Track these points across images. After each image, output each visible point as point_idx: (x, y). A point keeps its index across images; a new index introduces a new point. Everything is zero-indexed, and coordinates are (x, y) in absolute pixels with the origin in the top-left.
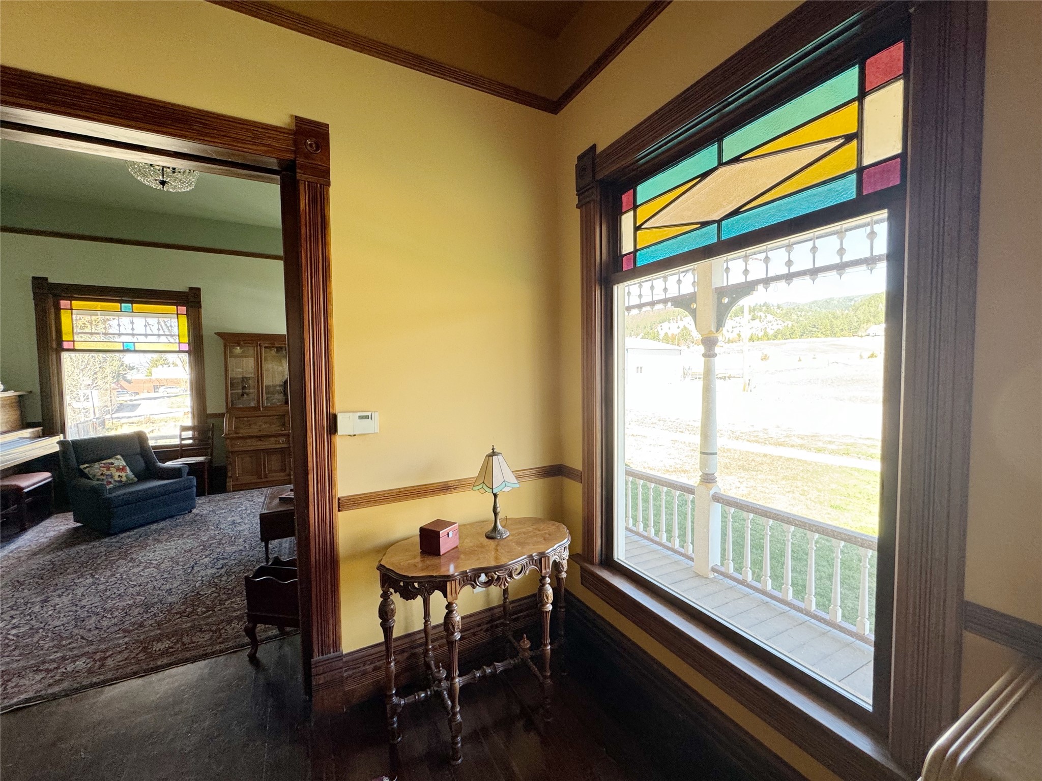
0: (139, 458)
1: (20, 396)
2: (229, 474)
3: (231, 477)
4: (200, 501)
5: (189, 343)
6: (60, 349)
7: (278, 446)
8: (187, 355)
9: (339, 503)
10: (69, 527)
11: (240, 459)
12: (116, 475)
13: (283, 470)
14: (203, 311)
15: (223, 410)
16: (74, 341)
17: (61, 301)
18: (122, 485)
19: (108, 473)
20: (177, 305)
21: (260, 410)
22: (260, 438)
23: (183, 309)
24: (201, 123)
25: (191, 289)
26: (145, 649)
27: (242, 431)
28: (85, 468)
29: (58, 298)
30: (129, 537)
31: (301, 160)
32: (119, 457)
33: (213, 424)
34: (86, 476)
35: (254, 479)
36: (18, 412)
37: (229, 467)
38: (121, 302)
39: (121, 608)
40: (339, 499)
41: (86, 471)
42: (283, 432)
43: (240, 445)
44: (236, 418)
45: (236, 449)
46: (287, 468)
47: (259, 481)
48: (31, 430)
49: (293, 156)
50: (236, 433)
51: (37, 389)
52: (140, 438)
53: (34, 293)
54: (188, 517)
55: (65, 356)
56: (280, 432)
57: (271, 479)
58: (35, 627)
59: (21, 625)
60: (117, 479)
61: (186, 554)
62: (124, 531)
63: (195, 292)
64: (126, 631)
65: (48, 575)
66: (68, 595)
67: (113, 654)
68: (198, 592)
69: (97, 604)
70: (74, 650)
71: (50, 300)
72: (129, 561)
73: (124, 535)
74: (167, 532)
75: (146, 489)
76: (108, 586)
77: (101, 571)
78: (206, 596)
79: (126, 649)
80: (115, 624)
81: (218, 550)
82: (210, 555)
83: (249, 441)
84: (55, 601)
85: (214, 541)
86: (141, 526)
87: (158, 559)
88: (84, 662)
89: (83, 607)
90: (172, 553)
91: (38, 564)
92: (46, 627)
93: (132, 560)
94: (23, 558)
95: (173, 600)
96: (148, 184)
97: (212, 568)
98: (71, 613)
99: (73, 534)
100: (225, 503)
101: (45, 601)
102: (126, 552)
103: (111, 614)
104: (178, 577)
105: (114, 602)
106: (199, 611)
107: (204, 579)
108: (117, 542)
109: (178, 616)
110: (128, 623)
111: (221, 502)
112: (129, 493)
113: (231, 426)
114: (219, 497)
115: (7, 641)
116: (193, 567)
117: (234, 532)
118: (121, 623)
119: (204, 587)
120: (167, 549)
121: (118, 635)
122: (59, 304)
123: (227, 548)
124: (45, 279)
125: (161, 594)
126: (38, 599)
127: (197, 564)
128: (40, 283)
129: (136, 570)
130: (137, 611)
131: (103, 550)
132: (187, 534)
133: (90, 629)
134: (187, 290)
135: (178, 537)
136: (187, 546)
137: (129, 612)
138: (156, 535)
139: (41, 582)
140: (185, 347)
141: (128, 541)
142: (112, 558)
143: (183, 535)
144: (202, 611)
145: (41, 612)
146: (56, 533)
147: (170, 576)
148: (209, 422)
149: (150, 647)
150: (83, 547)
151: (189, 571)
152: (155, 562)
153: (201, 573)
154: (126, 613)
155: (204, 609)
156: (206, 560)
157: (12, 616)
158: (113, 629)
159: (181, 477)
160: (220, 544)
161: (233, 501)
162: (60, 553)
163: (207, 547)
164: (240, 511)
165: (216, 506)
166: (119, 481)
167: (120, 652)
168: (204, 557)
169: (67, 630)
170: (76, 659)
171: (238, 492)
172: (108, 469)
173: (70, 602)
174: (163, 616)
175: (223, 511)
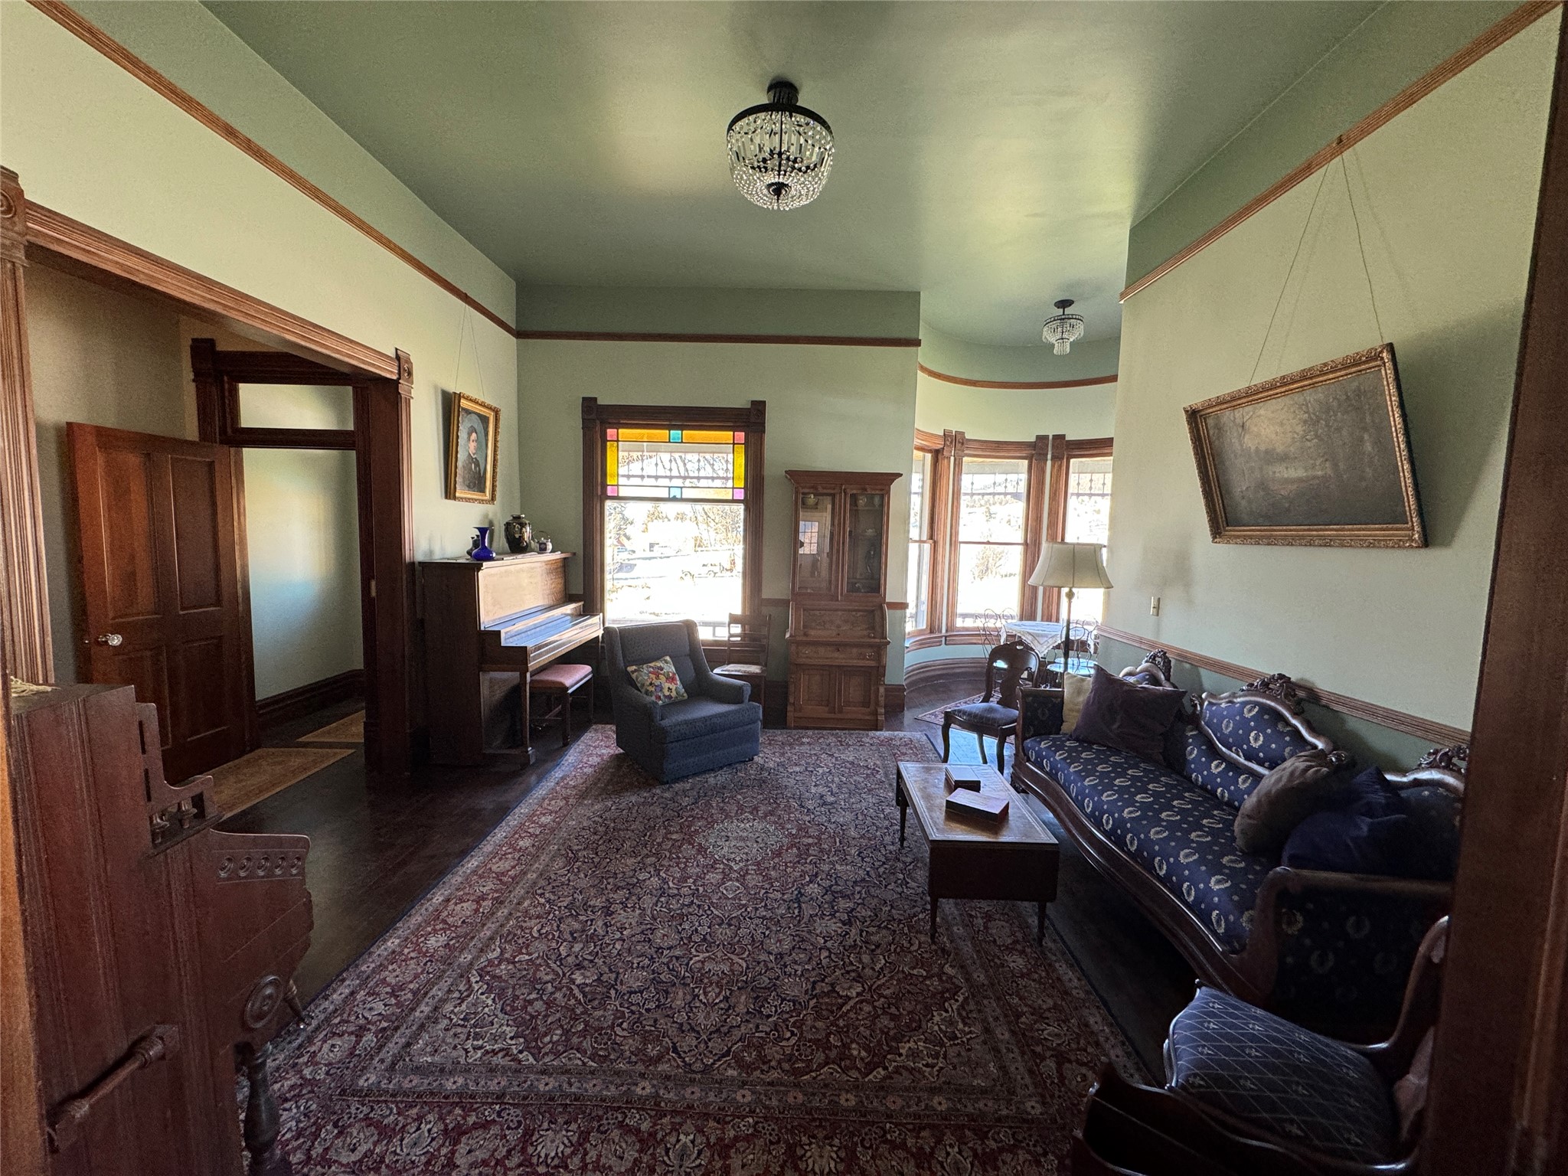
0: (688, 659)
1: (565, 559)
2: (791, 700)
3: (793, 704)
4: (764, 739)
5: (745, 488)
6: (605, 497)
7: (861, 663)
8: (741, 507)
10: (612, 752)
11: (807, 677)
12: (666, 686)
13: (866, 703)
14: (766, 437)
15: (786, 595)
16: (618, 485)
17: (608, 430)
18: (674, 704)
19: (657, 683)
20: (734, 429)
21: (837, 600)
22: (838, 646)
23: (741, 436)
25: (753, 403)
27: (812, 633)
28: (633, 672)
29: (606, 424)
30: (685, 794)
32: (668, 658)
33: (770, 615)
34: (632, 683)
35: (822, 711)
36: (561, 581)
37: (792, 688)
38: (670, 427)
39: (716, 978)
41: (634, 676)
42: (872, 640)
43: (807, 656)
44: (804, 610)
45: (802, 660)
46: (872, 702)
47: (832, 716)
48: (573, 606)
50: (805, 635)
51: (581, 553)
52: (689, 628)
53: (583, 419)
54: (752, 769)
55: (608, 504)
56: (868, 640)
57: (849, 716)
58: (604, 978)
59: (586, 963)
60: (667, 693)
61: (776, 860)
62: (677, 780)
63: (759, 407)
64: (740, 1064)
65: (603, 847)
66: (634, 907)
67: (736, 1139)
68: (832, 985)
69: (678, 953)
70: (670, 1085)
71: (598, 428)
72: (699, 852)
73: (677, 786)
74: (732, 797)
75: (705, 719)
76: (683, 905)
77: (666, 863)
78: (851, 1003)
79: (756, 1134)
80: (718, 1031)
81: (826, 867)
82: (816, 875)
83: (822, 650)
84: (621, 916)
85: (810, 841)
86: (695, 774)
87: (738, 859)
88: (693, 1142)
89: (659, 950)
90: (754, 851)
91: (589, 818)
92: (618, 987)
93: (701, 850)
94: (572, 801)
95: (796, 993)
96: (754, 200)
97: (833, 915)
98: (647, 962)
99: (619, 767)
100: (793, 751)
101: (608, 912)
102: (689, 827)
103: (705, 994)
104: (783, 923)
105: (702, 956)
106: (855, 1053)
107: (829, 944)
108: (672, 800)
109: (820, 1057)
110: (737, 1034)
111: (787, 748)
112: (686, 722)
113: (798, 622)
114: (780, 736)
115: (573, 1001)
116: (799, 902)
117: (833, 826)
118: (724, 1029)
119: (838, 973)
120: (743, 839)
121: (730, 1072)
122: (606, 433)
123: (838, 867)
124: (595, 399)
125: (770, 965)
126: (598, 902)
127: (802, 895)
128: (589, 405)
129: (713, 877)
130: (743, 1002)
131: (659, 813)
132: (763, 809)
133: (681, 1025)
134: (749, 406)
135: (751, 813)
136: (772, 840)
137: (733, 1000)
138: (720, 800)
139: (596, 860)
140: (740, 495)
141: (685, 801)
142: (674, 837)
143: (756, 809)
144: (862, 1059)
145: (607, 940)
146: (598, 760)
147: (769, 914)
148: (765, 610)
149: (800, 1152)
150: (633, 799)
151: (796, 911)
152: (736, 868)
153: (820, 926)
154: (726, 998)
155: (863, 1054)
156: (813, 889)
157: (572, 934)
158: (717, 1045)
159: (742, 702)
160: (821, 851)
161: (804, 748)
162: (609, 804)
163: (803, 853)
164: (823, 774)
165: (783, 754)
166: (670, 697)
167: (748, 1139)
168: (808, 879)
169: (648, 1010)
170: (678, 1120)
171: (804, 731)
172: (657, 678)
173: (640, 930)
174: (793, 1041)
175: (797, 769)
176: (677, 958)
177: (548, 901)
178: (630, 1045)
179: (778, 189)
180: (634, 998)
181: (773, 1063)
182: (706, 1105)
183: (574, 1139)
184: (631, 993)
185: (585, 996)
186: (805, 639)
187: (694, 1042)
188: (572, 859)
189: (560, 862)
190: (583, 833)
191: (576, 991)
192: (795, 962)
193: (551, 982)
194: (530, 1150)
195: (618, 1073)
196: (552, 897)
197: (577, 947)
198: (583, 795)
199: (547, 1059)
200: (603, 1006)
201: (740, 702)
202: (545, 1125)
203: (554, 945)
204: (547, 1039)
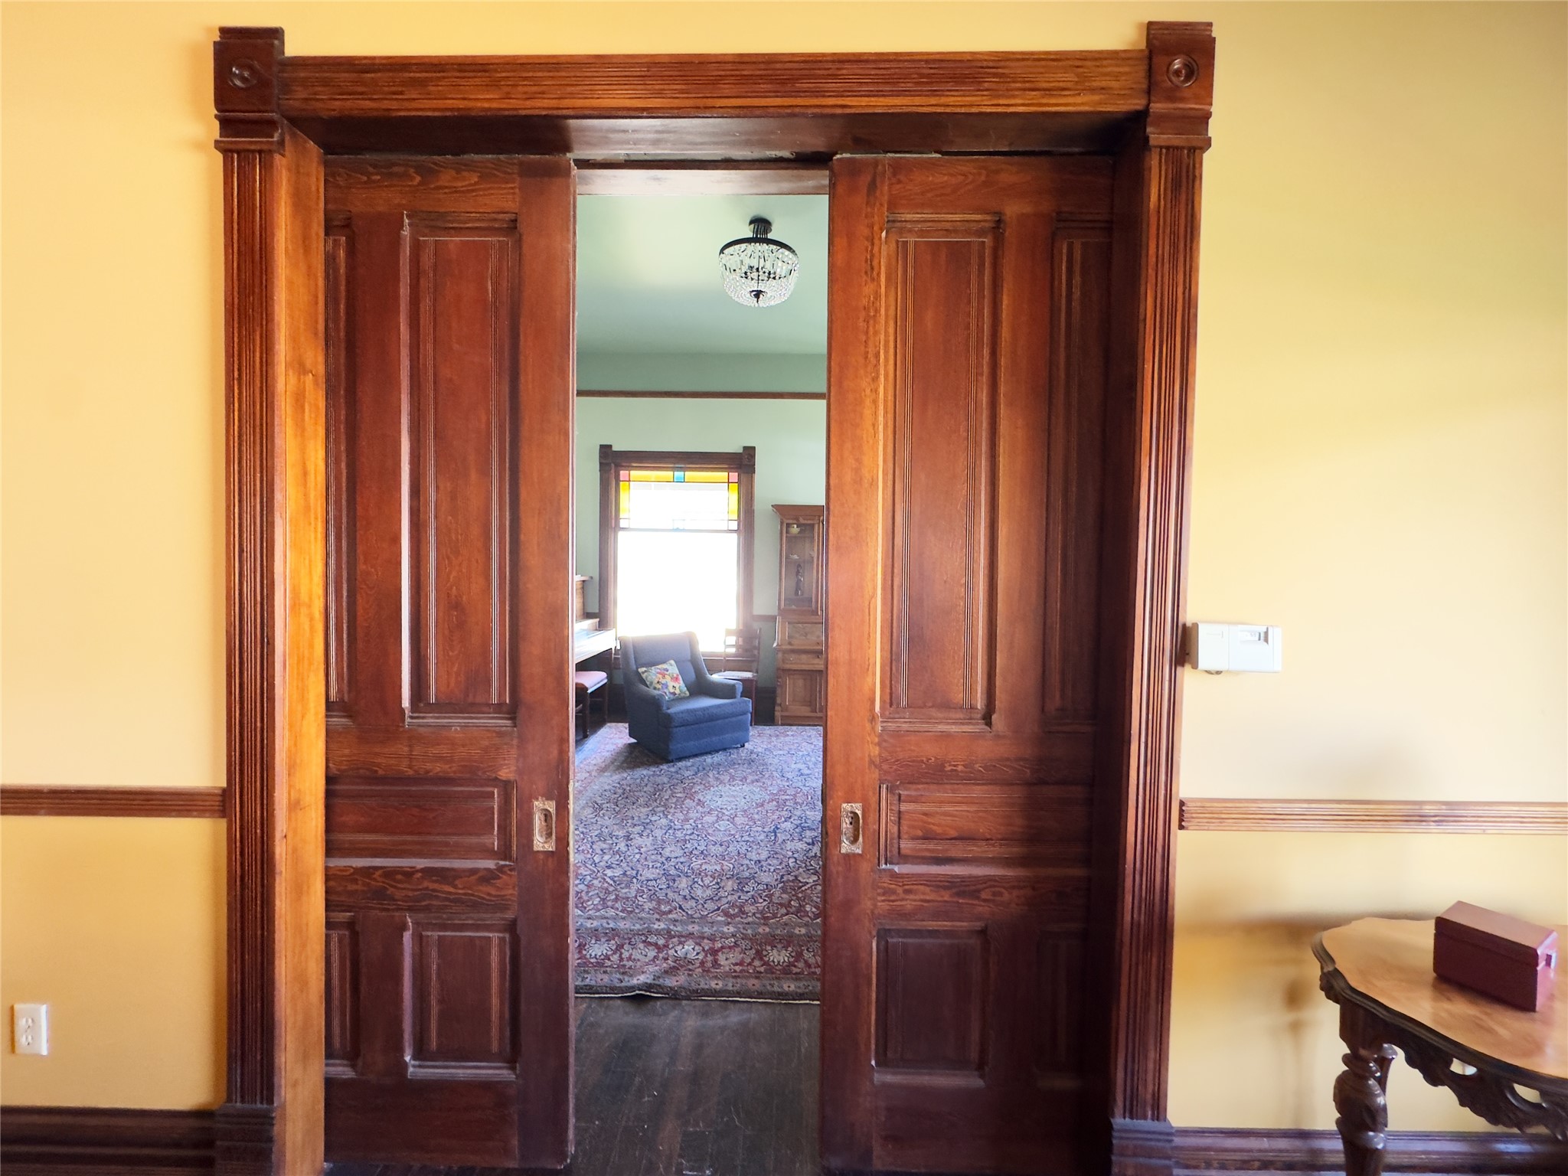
0: (689, 664)
1: (583, 581)
2: (779, 701)
3: (780, 705)
4: (753, 731)
5: (738, 520)
6: (617, 528)
8: (735, 536)
9: (1181, 811)
10: (625, 742)
11: (792, 681)
12: (671, 684)
14: (757, 476)
15: (774, 611)
16: (628, 519)
17: (621, 472)
18: (680, 699)
19: (663, 681)
20: (729, 470)
21: (818, 615)
23: (734, 476)
24: (995, 75)
25: (745, 448)
26: (759, 955)
27: (796, 642)
28: (643, 673)
29: (619, 467)
30: (687, 768)
31: (1157, 107)
32: (672, 662)
33: (760, 629)
34: (643, 682)
36: (580, 600)
37: (779, 691)
38: (674, 469)
39: (710, 873)
40: (1182, 804)
41: (644, 676)
43: (792, 662)
44: (789, 624)
45: (788, 666)
48: (590, 621)
49: (1144, 102)
50: (790, 644)
51: (597, 575)
52: (690, 641)
53: (601, 464)
54: (743, 752)
55: (620, 536)
58: (628, 873)
59: (614, 866)
60: (672, 690)
61: (759, 809)
62: (680, 759)
63: (750, 452)
64: (726, 914)
65: (623, 802)
66: (648, 836)
67: (722, 948)
68: (796, 877)
69: (682, 860)
70: (677, 924)
71: (613, 471)
72: (698, 804)
73: (680, 764)
74: (726, 771)
75: (704, 709)
76: (686, 835)
77: (672, 810)
78: (809, 886)
79: (736, 945)
80: (712, 899)
81: (798, 813)
82: (790, 818)
83: (804, 657)
84: (638, 841)
85: (788, 797)
86: (696, 756)
87: (729, 808)
88: (693, 949)
89: (668, 859)
90: (742, 804)
91: (609, 784)
92: (639, 877)
93: (700, 803)
94: (594, 773)
95: (769, 880)
96: (741, 301)
97: (800, 840)
98: (659, 865)
99: (631, 753)
100: (779, 741)
101: (628, 838)
102: (691, 790)
103: (702, 881)
104: (762, 844)
105: (700, 862)
106: (808, 909)
107: (795, 855)
108: (677, 772)
109: (784, 911)
110: (724, 901)
111: (774, 739)
112: (688, 711)
113: (783, 633)
114: (768, 730)
115: (606, 885)
116: (775, 833)
117: (807, 789)
118: (717, 898)
119: (801, 870)
120: (734, 797)
121: (719, 918)
122: (619, 475)
123: (808, 813)
124: (611, 446)
125: (750, 866)
126: (621, 833)
127: (778, 828)
128: (605, 451)
129: (709, 819)
130: (730, 885)
131: (666, 781)
132: (750, 778)
133: (685, 896)
134: (741, 451)
135: (741, 781)
136: (758, 797)
137: (722, 884)
138: (715, 773)
139: (617, 809)
140: (734, 526)
141: (687, 773)
142: (678, 795)
143: (746, 778)
144: (813, 912)
145: (628, 853)
146: (614, 747)
147: (751, 839)
148: (756, 626)
149: (765, 953)
150: (645, 772)
151: (773, 838)
152: (727, 813)
153: (789, 845)
154: (718, 883)
155: (814, 910)
156: (788, 825)
157: (602, 850)
158: (711, 906)
159: (735, 697)
160: (796, 803)
161: (787, 739)
162: (625, 775)
163: (782, 804)
164: (803, 756)
165: (770, 743)
166: (674, 694)
167: (730, 947)
168: (783, 819)
169: (661, 889)
170: (683, 939)
171: (789, 727)
172: (664, 677)
173: (653, 848)
174: (765, 903)
175: (781, 752)
176: (682, 863)
177: (582, 833)
178: (648, 906)
179: (758, 294)
180: (650, 883)
181: (750, 914)
182: (703, 933)
183: (614, 948)
184: (648, 881)
185: (614, 882)
186: (790, 647)
187: (694, 904)
188: (597, 808)
189: (589, 810)
190: (606, 793)
191: (608, 880)
192: (770, 865)
193: (590, 875)
194: (584, 952)
195: (641, 919)
196: (585, 830)
197: (606, 857)
198: (602, 770)
199: (590, 912)
200: (628, 886)
201: (733, 697)
202: (593, 942)
203: (589, 856)
204: (590, 903)
